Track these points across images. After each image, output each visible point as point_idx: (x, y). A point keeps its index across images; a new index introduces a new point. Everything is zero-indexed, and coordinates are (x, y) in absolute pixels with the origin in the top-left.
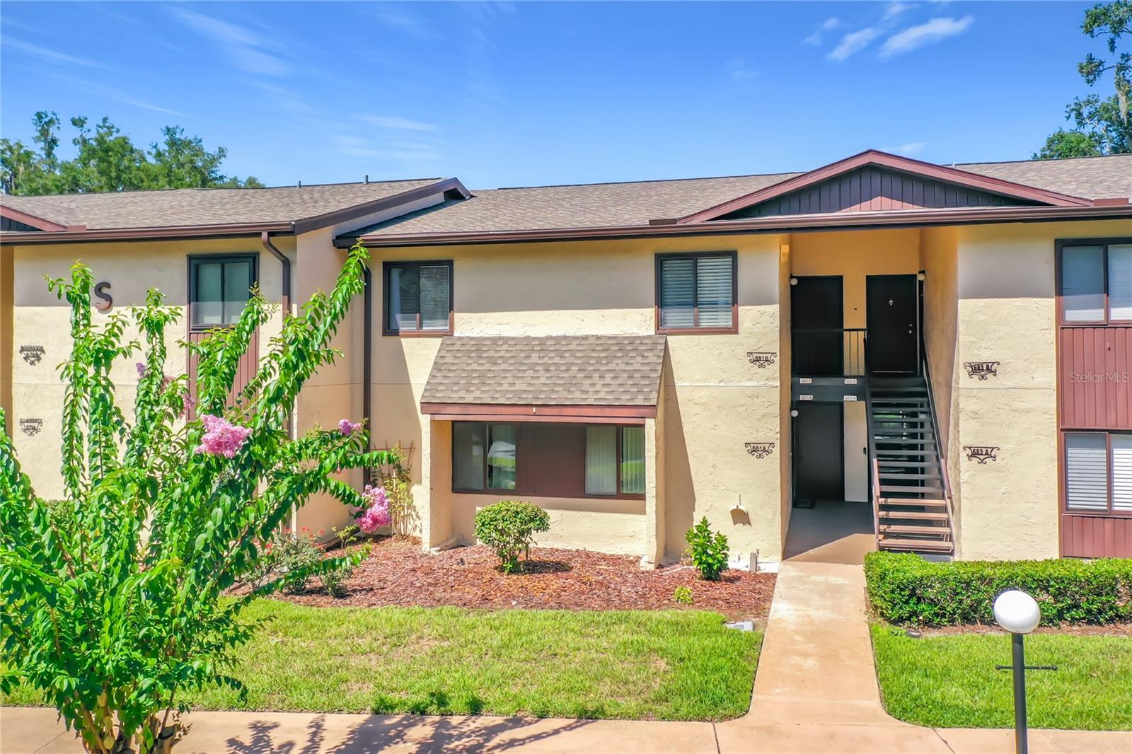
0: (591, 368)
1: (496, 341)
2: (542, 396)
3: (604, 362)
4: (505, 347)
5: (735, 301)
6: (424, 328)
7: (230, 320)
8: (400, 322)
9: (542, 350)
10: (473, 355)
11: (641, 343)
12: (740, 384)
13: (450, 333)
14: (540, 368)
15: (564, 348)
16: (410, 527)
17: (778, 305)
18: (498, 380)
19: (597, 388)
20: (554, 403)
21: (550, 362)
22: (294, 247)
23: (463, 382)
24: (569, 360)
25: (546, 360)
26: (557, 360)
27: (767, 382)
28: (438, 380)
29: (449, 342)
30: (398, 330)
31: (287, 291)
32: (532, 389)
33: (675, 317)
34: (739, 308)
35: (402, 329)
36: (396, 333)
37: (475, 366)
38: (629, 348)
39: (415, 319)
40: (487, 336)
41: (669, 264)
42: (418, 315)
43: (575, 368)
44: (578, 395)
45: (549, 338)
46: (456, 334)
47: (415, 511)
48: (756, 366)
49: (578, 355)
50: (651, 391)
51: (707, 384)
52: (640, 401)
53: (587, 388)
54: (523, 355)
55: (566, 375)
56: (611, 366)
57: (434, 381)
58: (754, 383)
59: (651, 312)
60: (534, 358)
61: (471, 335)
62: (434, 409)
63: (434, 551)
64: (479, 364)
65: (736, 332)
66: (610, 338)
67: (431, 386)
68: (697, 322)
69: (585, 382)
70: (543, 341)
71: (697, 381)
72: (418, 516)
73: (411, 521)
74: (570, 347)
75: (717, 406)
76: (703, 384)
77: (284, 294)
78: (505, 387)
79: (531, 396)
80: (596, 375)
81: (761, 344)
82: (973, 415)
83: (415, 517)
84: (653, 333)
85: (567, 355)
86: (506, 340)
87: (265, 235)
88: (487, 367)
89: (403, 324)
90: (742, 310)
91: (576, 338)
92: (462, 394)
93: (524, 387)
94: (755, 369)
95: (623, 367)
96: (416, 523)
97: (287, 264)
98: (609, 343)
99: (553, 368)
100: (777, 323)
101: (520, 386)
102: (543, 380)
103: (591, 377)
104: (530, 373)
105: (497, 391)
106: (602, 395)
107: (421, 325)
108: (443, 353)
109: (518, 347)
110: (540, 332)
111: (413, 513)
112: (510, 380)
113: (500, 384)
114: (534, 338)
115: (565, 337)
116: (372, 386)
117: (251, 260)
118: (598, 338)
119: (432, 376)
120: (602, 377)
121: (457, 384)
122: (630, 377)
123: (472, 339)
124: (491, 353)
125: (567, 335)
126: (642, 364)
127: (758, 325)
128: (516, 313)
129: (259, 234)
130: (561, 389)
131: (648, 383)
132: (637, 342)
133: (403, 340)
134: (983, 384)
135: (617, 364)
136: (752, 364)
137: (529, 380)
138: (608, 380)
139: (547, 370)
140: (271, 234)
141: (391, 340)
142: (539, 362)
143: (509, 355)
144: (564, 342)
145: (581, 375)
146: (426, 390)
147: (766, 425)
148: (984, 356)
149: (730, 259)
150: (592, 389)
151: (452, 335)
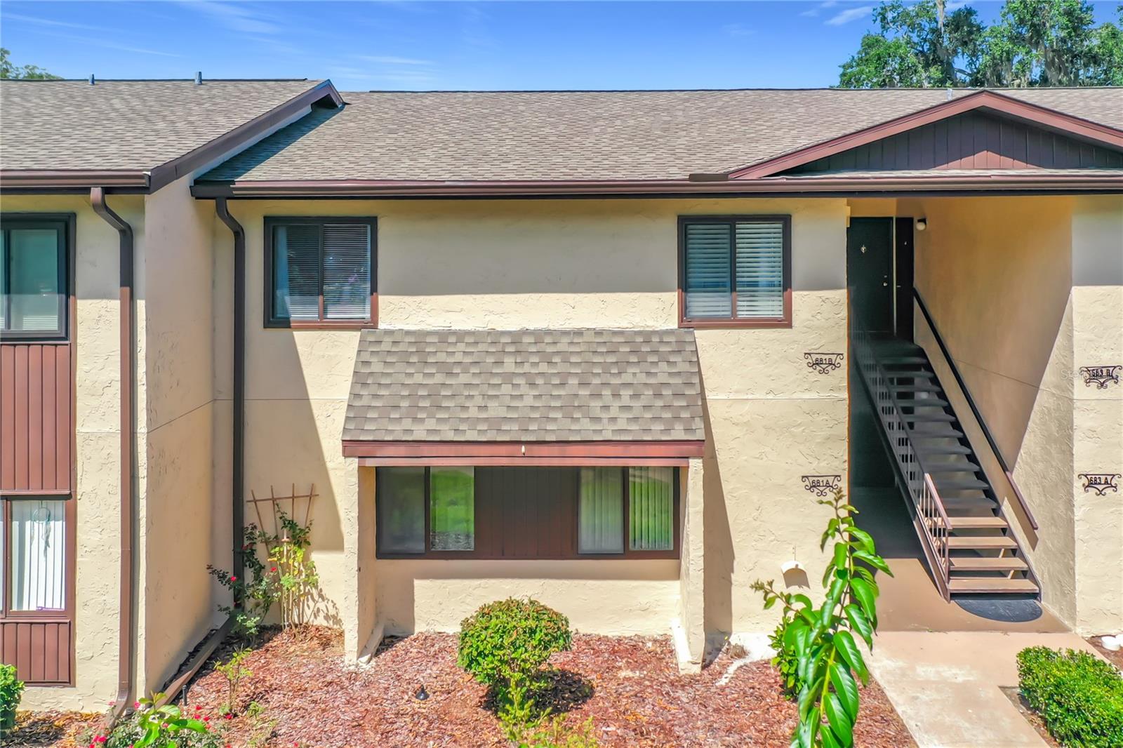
0: (596, 381)
1: (444, 336)
2: (533, 427)
3: (615, 371)
4: (461, 347)
5: (787, 285)
6: (329, 316)
7: (20, 322)
8: (291, 308)
9: (518, 352)
10: (414, 359)
11: (661, 342)
12: (795, 396)
13: (373, 323)
14: (521, 381)
15: (550, 349)
16: (308, 612)
17: (845, 291)
18: (460, 401)
19: (614, 412)
20: (554, 439)
21: (534, 371)
22: (141, 209)
23: (405, 404)
24: (561, 368)
25: (527, 368)
26: (543, 368)
27: (831, 393)
28: (365, 402)
29: (372, 339)
30: (288, 318)
31: (127, 278)
32: (515, 416)
33: (703, 304)
34: (793, 293)
35: (294, 317)
36: (285, 323)
37: (418, 379)
38: (646, 348)
39: (316, 303)
40: (430, 328)
41: (695, 229)
42: (321, 298)
43: (573, 381)
44: (586, 424)
45: (525, 332)
46: (382, 326)
47: (316, 587)
48: (816, 372)
49: (573, 359)
50: (693, 418)
51: (750, 397)
52: (678, 433)
53: (598, 413)
54: (490, 360)
55: (562, 392)
56: (627, 378)
57: (357, 403)
58: (814, 395)
59: (672, 297)
60: (509, 365)
61: (406, 328)
62: (363, 450)
63: (366, 665)
64: (425, 374)
65: (789, 326)
66: (615, 333)
67: (355, 414)
68: (734, 310)
69: (592, 404)
70: (517, 337)
71: (737, 392)
72: (321, 596)
73: (311, 603)
74: (559, 347)
75: (765, 427)
76: (745, 397)
77: (122, 285)
78: (473, 413)
79: (515, 427)
80: (607, 392)
81: (823, 342)
82: (1090, 434)
83: (316, 597)
84: (675, 326)
85: (556, 359)
86: (461, 335)
87: (96, 193)
88: (439, 378)
89: (298, 311)
90: (797, 296)
91: (565, 333)
92: (407, 423)
93: (503, 413)
94: (814, 375)
95: (642, 378)
96: (318, 605)
97: (127, 236)
98: (614, 340)
99: (540, 381)
100: (844, 313)
101: (495, 410)
102: (528, 401)
103: (600, 395)
104: (507, 389)
105: (462, 420)
106: (622, 424)
107: (325, 311)
108: (366, 357)
109: (481, 347)
110: (511, 323)
111: (314, 591)
112: (479, 401)
113: (465, 408)
114: (503, 333)
115: (549, 332)
116: (246, 403)
117: (62, 225)
118: (599, 333)
119: (355, 395)
120: (616, 395)
121: (397, 407)
122: (658, 395)
123: (408, 333)
124: (441, 357)
125: (551, 327)
126: (670, 374)
127: (819, 316)
128: (474, 296)
129: (87, 190)
130: (559, 415)
131: (685, 404)
132: (655, 339)
133: (296, 334)
134: (1103, 393)
135: (634, 374)
136: (811, 369)
137: (507, 401)
138: (626, 400)
139: (532, 385)
140: (107, 191)
141: (277, 334)
142: (517, 371)
143: (468, 360)
144: (548, 339)
145: (584, 392)
146: (347, 418)
147: (829, 451)
148: (1104, 358)
149: (780, 226)
150: (604, 415)
151: (375, 326)
